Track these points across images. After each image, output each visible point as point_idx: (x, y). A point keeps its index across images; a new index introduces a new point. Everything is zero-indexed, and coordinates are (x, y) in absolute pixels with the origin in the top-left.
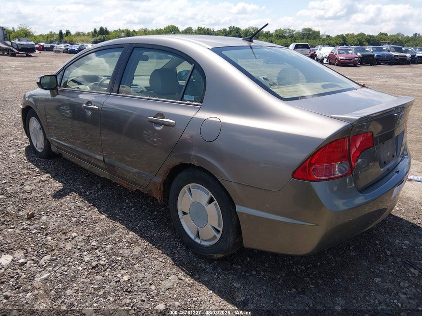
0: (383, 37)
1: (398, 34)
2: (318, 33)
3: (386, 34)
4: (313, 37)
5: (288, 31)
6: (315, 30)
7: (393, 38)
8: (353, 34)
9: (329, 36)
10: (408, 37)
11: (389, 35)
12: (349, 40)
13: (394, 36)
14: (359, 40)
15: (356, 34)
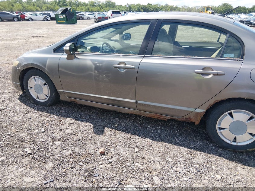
0: (150, 6)
1: (158, 5)
2: (115, 3)
3: (151, 5)
4: (112, 6)
5: (97, 2)
6: (113, 2)
7: (155, 6)
8: (134, 4)
9: (121, 6)
10: (162, 6)
11: (153, 5)
12: (133, 8)
13: (156, 5)
14: (138, 8)
15: (136, 4)
